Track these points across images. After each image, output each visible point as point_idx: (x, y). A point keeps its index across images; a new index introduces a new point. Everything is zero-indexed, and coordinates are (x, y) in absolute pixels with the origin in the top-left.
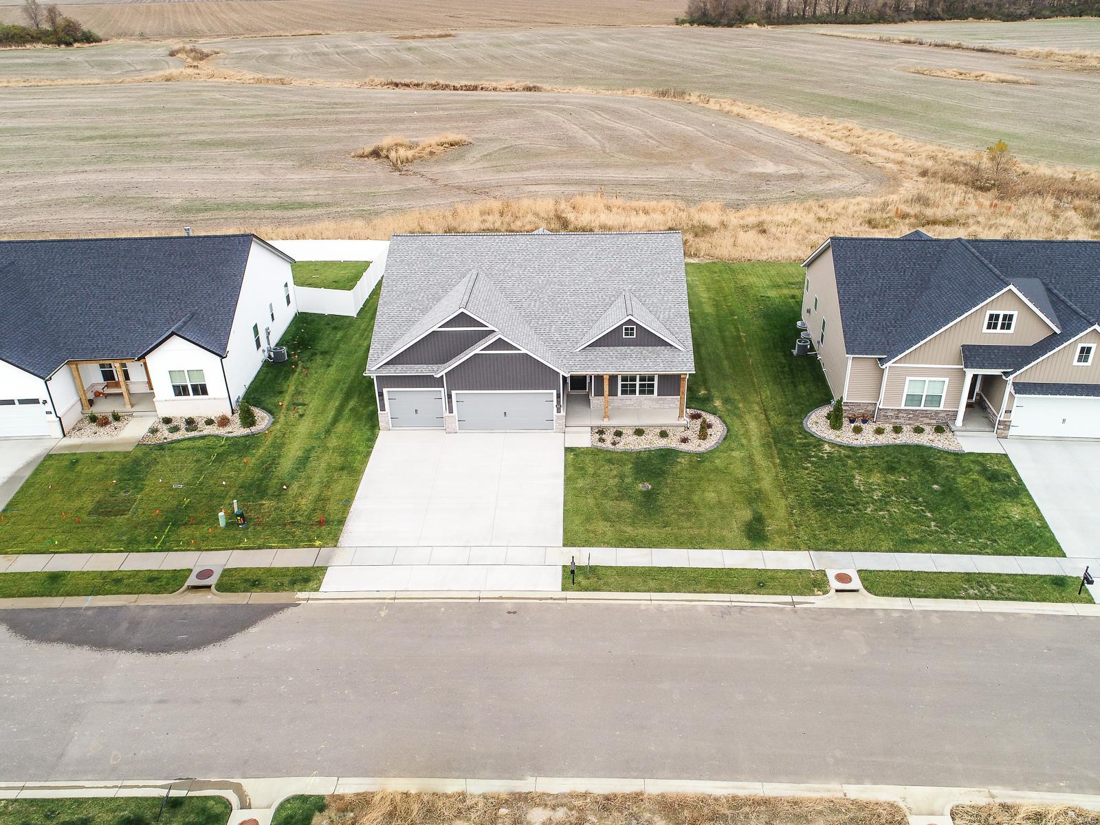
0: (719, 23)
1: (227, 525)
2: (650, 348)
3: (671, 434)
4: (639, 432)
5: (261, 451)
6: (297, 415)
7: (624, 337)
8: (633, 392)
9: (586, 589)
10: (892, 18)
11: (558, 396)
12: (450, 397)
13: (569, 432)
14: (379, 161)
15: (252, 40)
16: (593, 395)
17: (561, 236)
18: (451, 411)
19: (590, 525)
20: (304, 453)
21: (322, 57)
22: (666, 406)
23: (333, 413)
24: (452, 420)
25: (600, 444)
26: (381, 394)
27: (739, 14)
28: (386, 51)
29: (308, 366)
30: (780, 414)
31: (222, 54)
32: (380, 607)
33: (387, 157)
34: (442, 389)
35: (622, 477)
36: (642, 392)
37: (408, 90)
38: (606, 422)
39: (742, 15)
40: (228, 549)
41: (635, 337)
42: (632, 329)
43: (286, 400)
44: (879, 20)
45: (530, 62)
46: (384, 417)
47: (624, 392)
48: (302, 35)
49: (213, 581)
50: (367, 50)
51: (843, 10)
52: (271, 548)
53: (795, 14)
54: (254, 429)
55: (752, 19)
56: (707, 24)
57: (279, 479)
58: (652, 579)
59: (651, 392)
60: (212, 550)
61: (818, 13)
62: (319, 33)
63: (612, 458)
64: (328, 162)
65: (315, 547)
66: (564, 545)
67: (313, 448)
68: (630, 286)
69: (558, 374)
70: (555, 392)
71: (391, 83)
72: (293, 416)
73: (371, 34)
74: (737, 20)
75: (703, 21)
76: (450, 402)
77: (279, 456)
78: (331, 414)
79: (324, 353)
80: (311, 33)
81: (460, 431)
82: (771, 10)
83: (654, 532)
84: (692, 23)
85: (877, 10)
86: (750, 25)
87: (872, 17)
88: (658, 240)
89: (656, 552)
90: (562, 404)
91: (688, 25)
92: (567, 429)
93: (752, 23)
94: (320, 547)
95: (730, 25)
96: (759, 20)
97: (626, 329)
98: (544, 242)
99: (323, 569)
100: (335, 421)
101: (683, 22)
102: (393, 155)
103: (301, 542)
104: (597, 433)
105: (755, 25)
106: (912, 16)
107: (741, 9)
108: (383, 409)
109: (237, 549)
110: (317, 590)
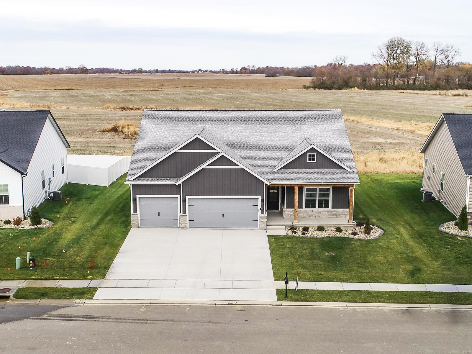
0: (333, 87)
1: (21, 268)
2: (327, 170)
3: (344, 231)
4: (321, 229)
5: (45, 236)
6: (70, 222)
7: (308, 161)
8: (314, 206)
9: (296, 300)
10: (445, 87)
11: (262, 201)
12: (184, 200)
13: (269, 229)
14: (116, 133)
15: (28, 91)
16: (285, 208)
17: (260, 111)
18: (184, 212)
19: (293, 270)
20: (76, 237)
21: (75, 98)
22: (338, 216)
23: (96, 221)
24: (185, 220)
25: (293, 234)
26: (135, 200)
27: (345, 82)
28: (116, 96)
29: (77, 203)
30: (420, 225)
31: (8, 96)
32: (140, 307)
33: (122, 131)
34: (179, 196)
35: (313, 249)
36: (320, 206)
37: (132, 111)
38: (296, 223)
39: (347, 83)
40: (22, 279)
41: (316, 161)
42: (314, 156)
43: (61, 216)
44: (436, 88)
45: (212, 101)
46: (135, 218)
47: (307, 206)
48: (61, 90)
49: (11, 294)
50: (104, 95)
51: (412, 82)
52: (54, 279)
53: (381, 84)
54: (39, 226)
55: (353, 85)
56: (325, 88)
57: (59, 248)
58: (346, 296)
59: (327, 206)
60: (10, 280)
61: (396, 84)
62: (72, 88)
63: (302, 241)
64: (82, 134)
65: (88, 279)
66: (275, 280)
67: (84, 235)
68: (309, 137)
69: (263, 182)
70: (260, 198)
71: (121, 108)
72: (66, 222)
73: (106, 90)
74: (345, 85)
75: (322, 87)
76: (184, 205)
77: (59, 238)
78: (95, 221)
79: (87, 198)
80: (67, 88)
81: (189, 228)
82: (366, 81)
83: (342, 275)
84: (314, 88)
85: (435, 82)
86: (353, 89)
87: (431, 86)
88: (326, 114)
89: (344, 284)
90: (264, 207)
91: (312, 89)
92: (268, 227)
93: (354, 87)
94: (92, 279)
95: (339, 89)
96: (358, 86)
97: (310, 156)
98: (248, 114)
99: (95, 289)
100: (98, 224)
101: (309, 87)
102: (126, 130)
103: (77, 276)
104: (290, 229)
105: (356, 89)
106: (457, 87)
107: (346, 79)
108: (135, 211)
109: (29, 279)
110: (91, 298)
